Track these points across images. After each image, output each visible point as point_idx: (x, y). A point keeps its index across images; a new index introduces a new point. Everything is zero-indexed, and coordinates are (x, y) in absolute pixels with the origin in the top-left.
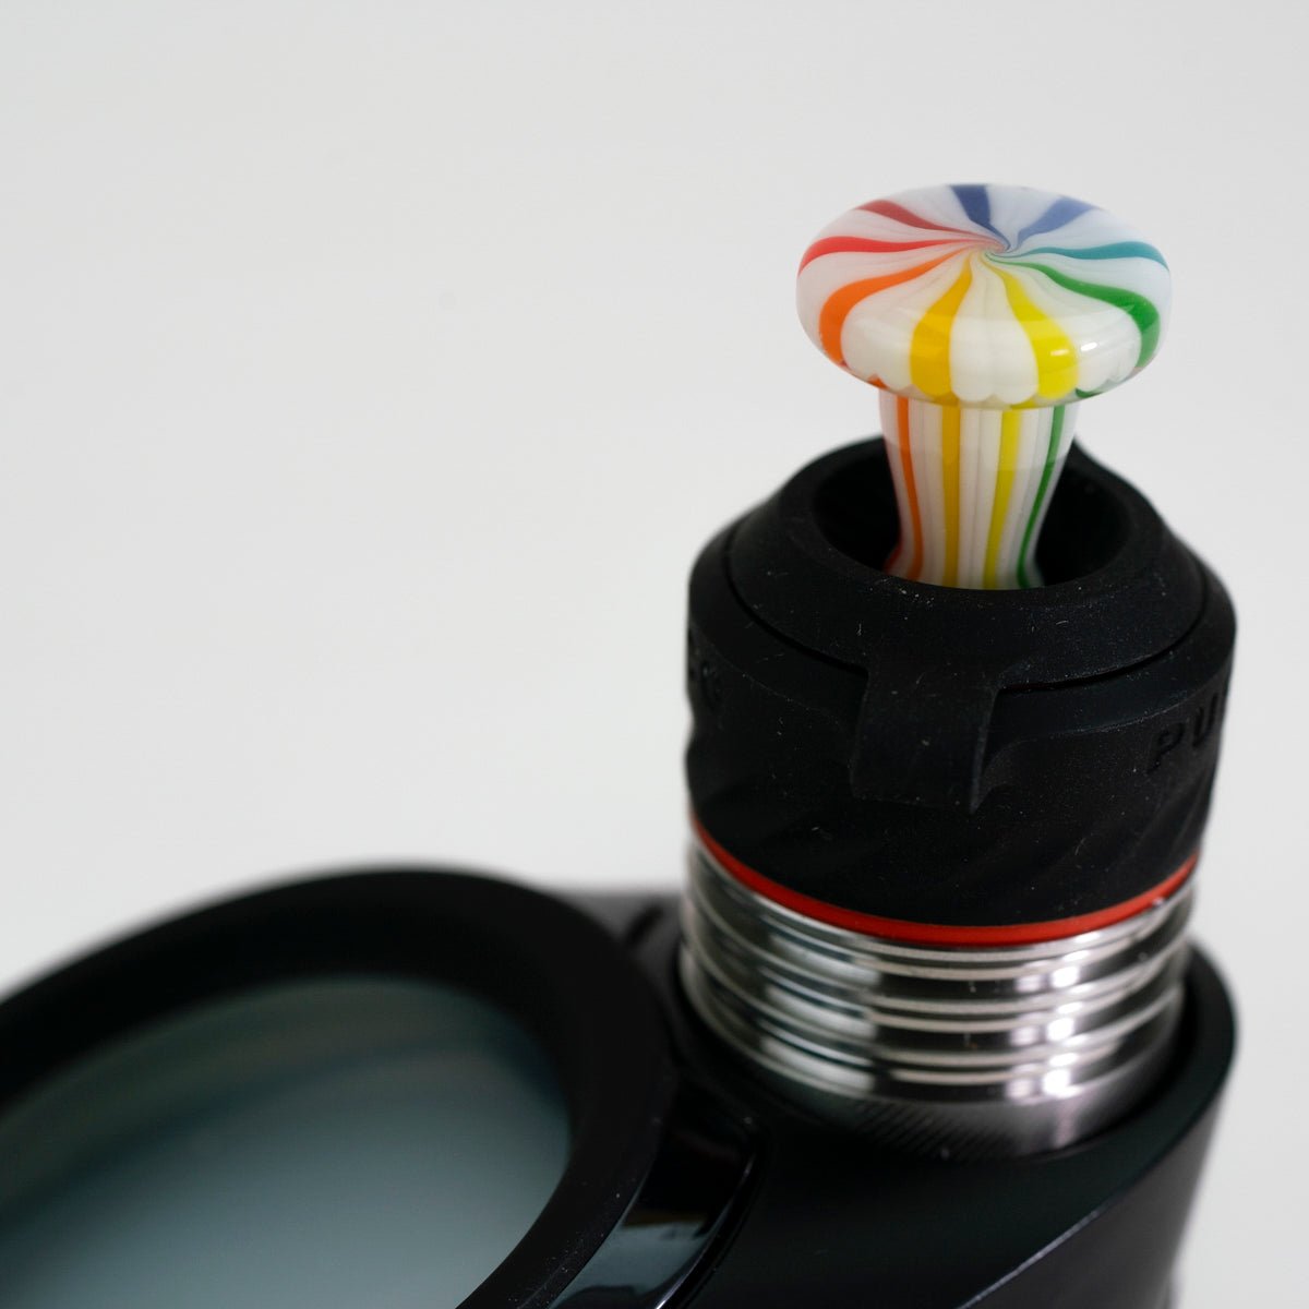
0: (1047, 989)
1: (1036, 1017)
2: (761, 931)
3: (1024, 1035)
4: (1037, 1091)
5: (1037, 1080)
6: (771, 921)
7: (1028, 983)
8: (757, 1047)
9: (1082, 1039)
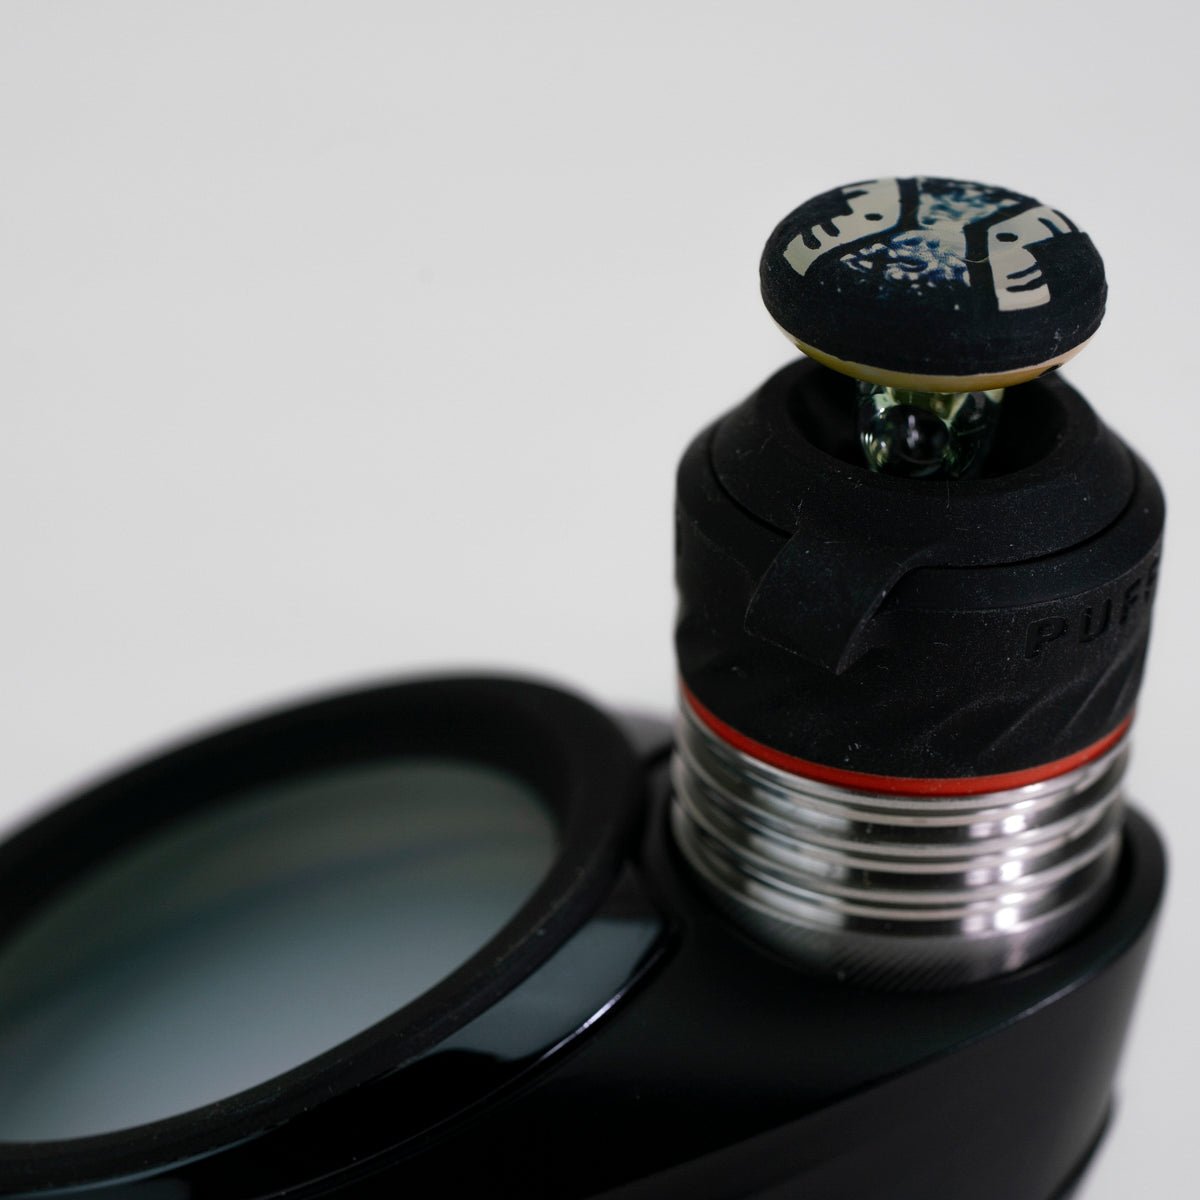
0: (997, 834)
1: (988, 860)
2: (745, 786)
3: (978, 875)
4: (990, 926)
5: (989, 917)
6: (752, 776)
7: (981, 829)
8: (742, 889)
9: (1028, 880)
